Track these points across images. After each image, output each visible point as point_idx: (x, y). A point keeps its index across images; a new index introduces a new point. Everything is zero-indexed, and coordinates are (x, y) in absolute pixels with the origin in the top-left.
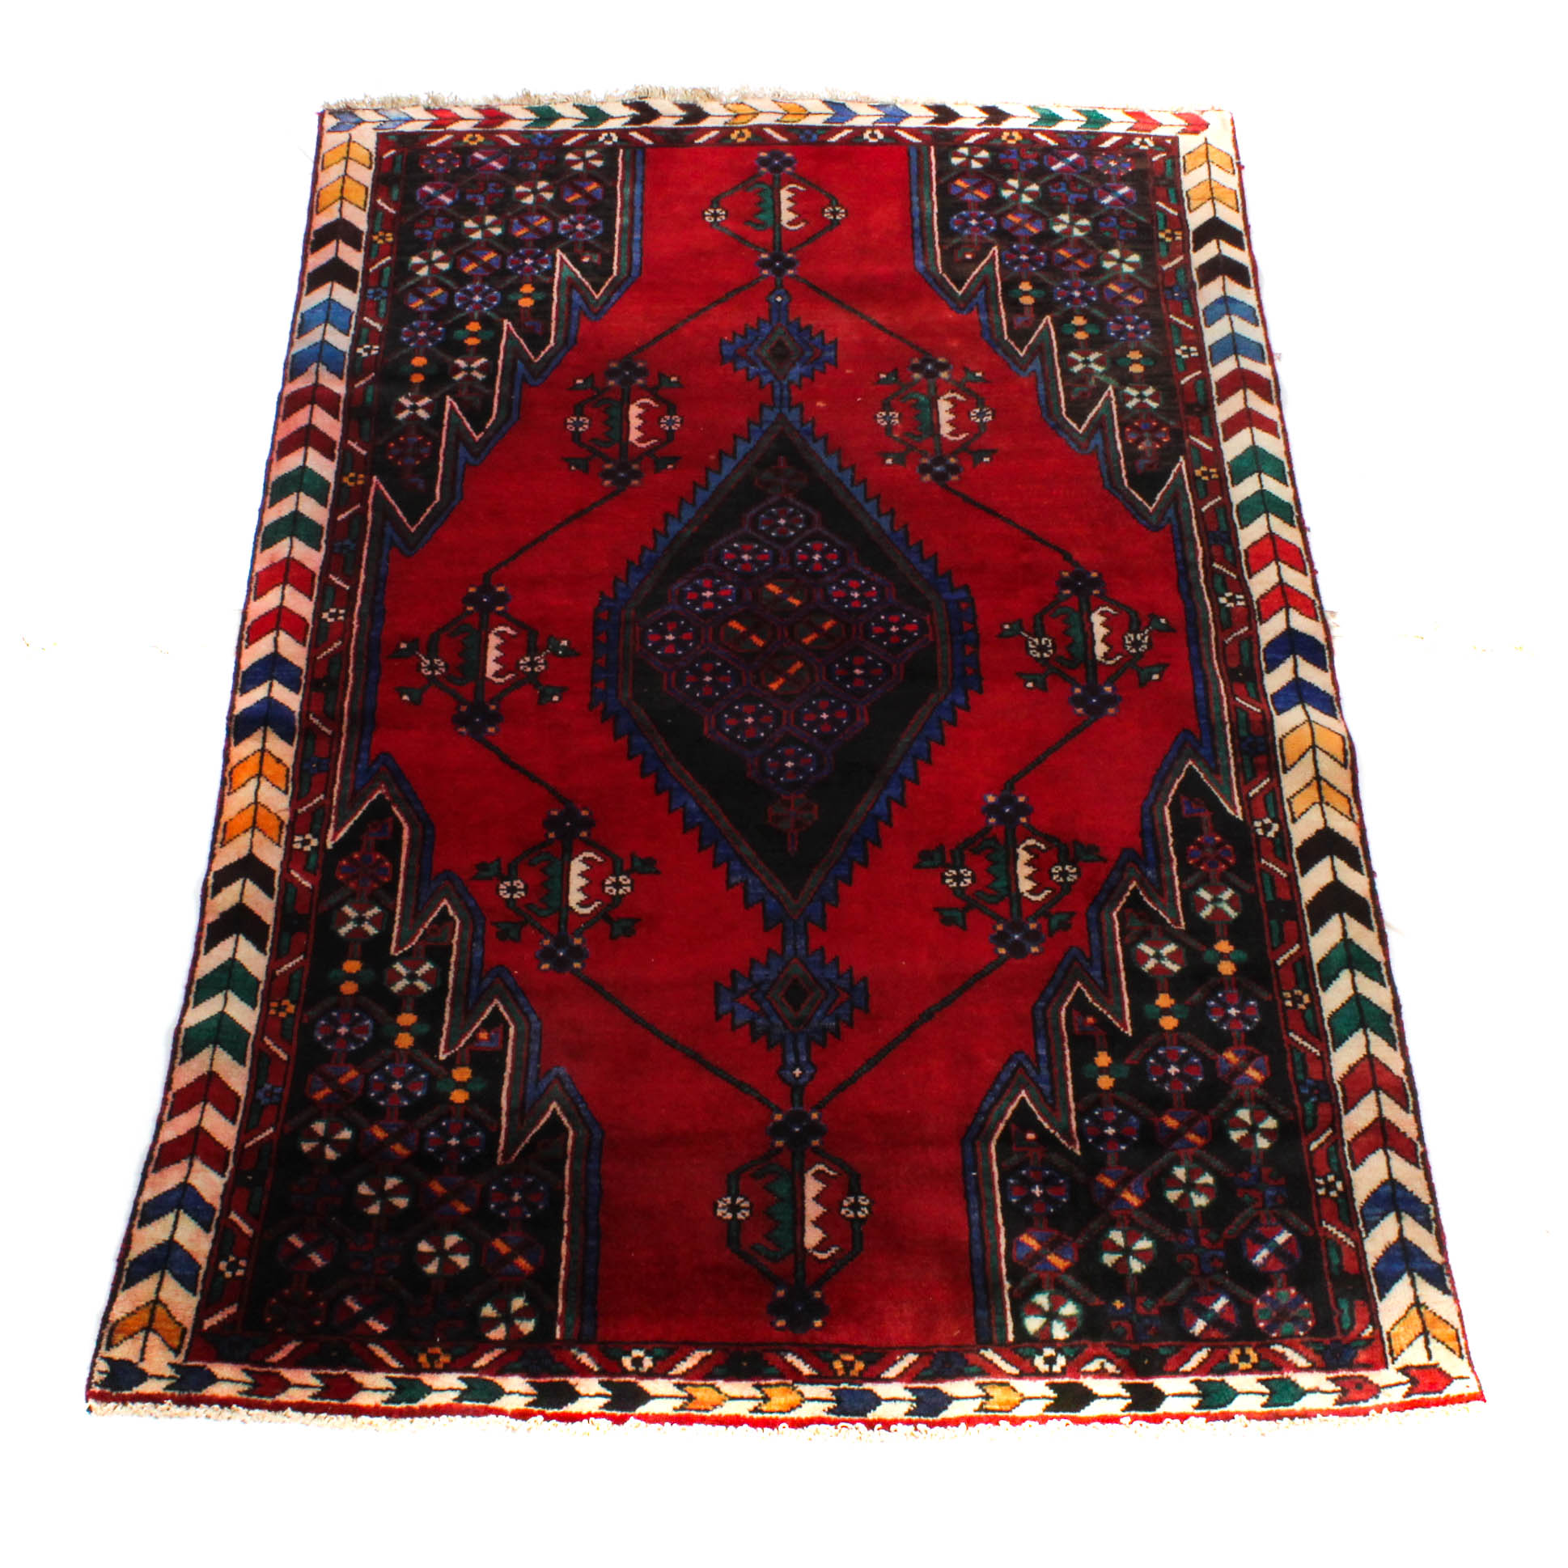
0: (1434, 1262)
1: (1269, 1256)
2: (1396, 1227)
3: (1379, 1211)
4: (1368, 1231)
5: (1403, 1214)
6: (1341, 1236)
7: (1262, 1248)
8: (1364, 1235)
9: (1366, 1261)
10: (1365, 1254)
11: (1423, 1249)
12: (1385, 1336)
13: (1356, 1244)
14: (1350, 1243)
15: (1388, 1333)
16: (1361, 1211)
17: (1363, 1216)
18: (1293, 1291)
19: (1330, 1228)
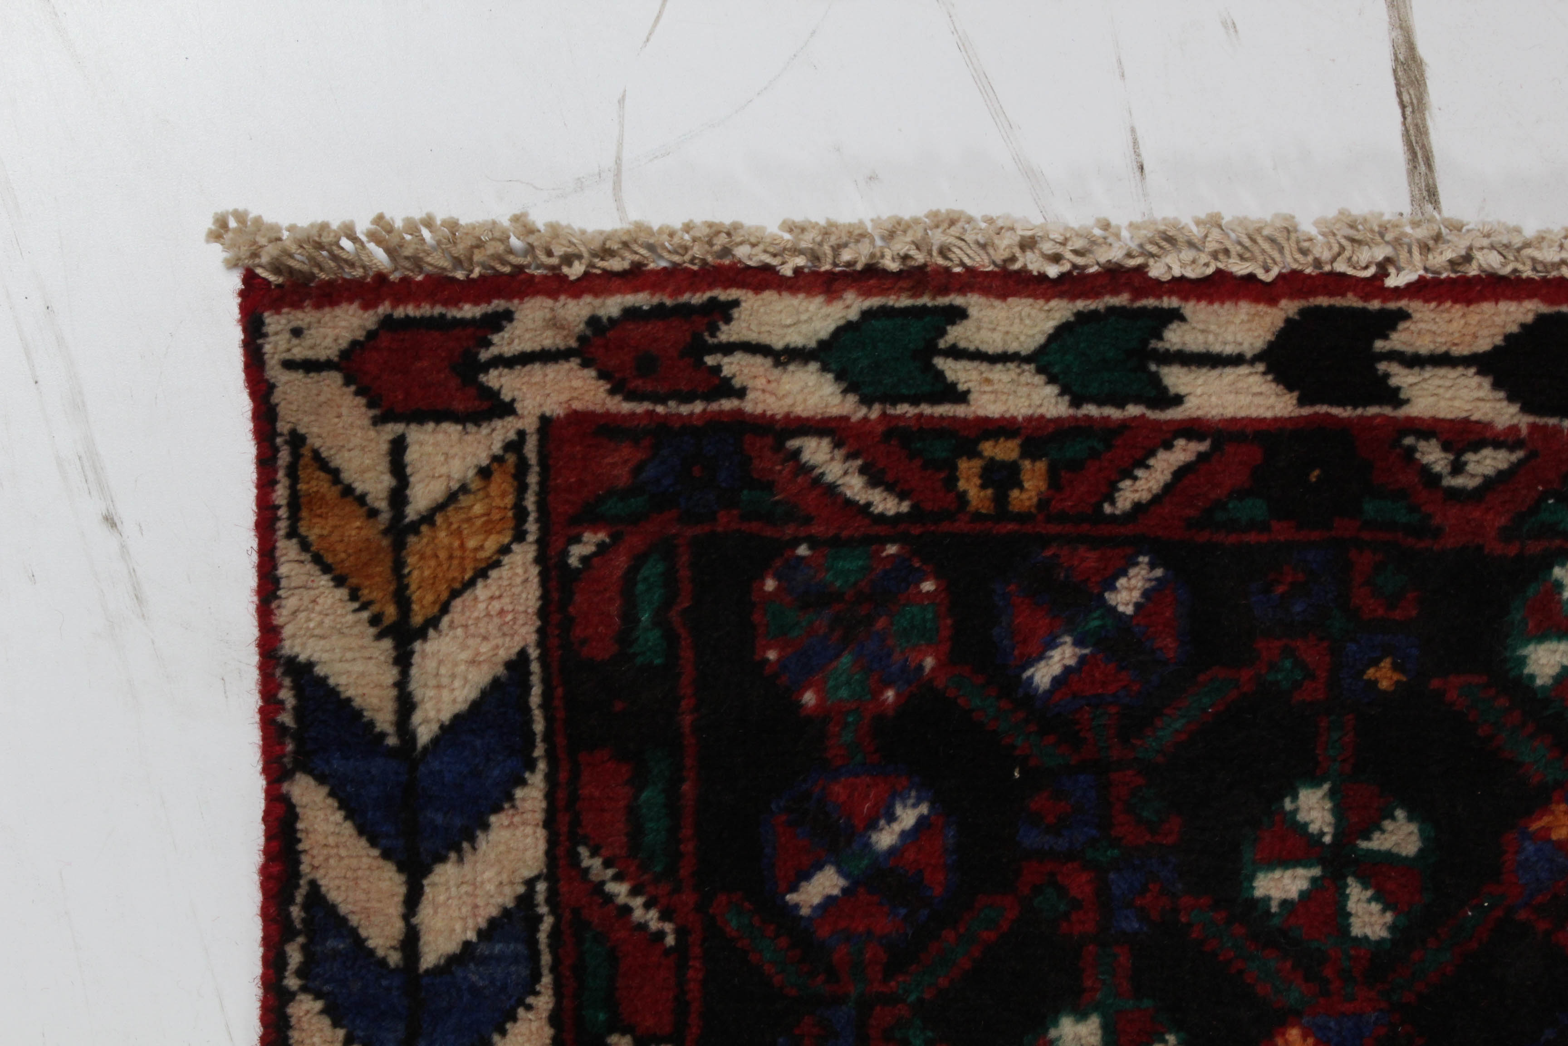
0: (321, 779)
1: (872, 825)
2: (426, 915)
3: (474, 975)
4: (526, 900)
5: (394, 959)
6: (620, 890)
7: (892, 851)
8: (541, 887)
9: (550, 796)
10: (549, 823)
11: (348, 828)
12: (532, 527)
13: (575, 859)
14: (593, 864)
15: (520, 536)
16: (536, 977)
17: (535, 954)
18: (809, 698)
19: (652, 919)
